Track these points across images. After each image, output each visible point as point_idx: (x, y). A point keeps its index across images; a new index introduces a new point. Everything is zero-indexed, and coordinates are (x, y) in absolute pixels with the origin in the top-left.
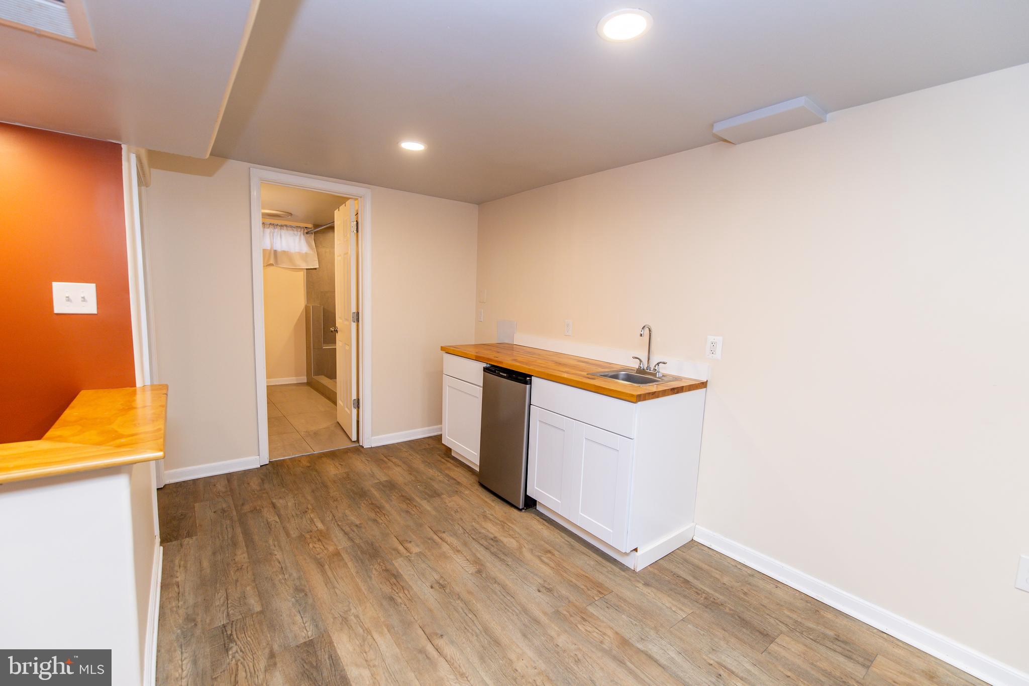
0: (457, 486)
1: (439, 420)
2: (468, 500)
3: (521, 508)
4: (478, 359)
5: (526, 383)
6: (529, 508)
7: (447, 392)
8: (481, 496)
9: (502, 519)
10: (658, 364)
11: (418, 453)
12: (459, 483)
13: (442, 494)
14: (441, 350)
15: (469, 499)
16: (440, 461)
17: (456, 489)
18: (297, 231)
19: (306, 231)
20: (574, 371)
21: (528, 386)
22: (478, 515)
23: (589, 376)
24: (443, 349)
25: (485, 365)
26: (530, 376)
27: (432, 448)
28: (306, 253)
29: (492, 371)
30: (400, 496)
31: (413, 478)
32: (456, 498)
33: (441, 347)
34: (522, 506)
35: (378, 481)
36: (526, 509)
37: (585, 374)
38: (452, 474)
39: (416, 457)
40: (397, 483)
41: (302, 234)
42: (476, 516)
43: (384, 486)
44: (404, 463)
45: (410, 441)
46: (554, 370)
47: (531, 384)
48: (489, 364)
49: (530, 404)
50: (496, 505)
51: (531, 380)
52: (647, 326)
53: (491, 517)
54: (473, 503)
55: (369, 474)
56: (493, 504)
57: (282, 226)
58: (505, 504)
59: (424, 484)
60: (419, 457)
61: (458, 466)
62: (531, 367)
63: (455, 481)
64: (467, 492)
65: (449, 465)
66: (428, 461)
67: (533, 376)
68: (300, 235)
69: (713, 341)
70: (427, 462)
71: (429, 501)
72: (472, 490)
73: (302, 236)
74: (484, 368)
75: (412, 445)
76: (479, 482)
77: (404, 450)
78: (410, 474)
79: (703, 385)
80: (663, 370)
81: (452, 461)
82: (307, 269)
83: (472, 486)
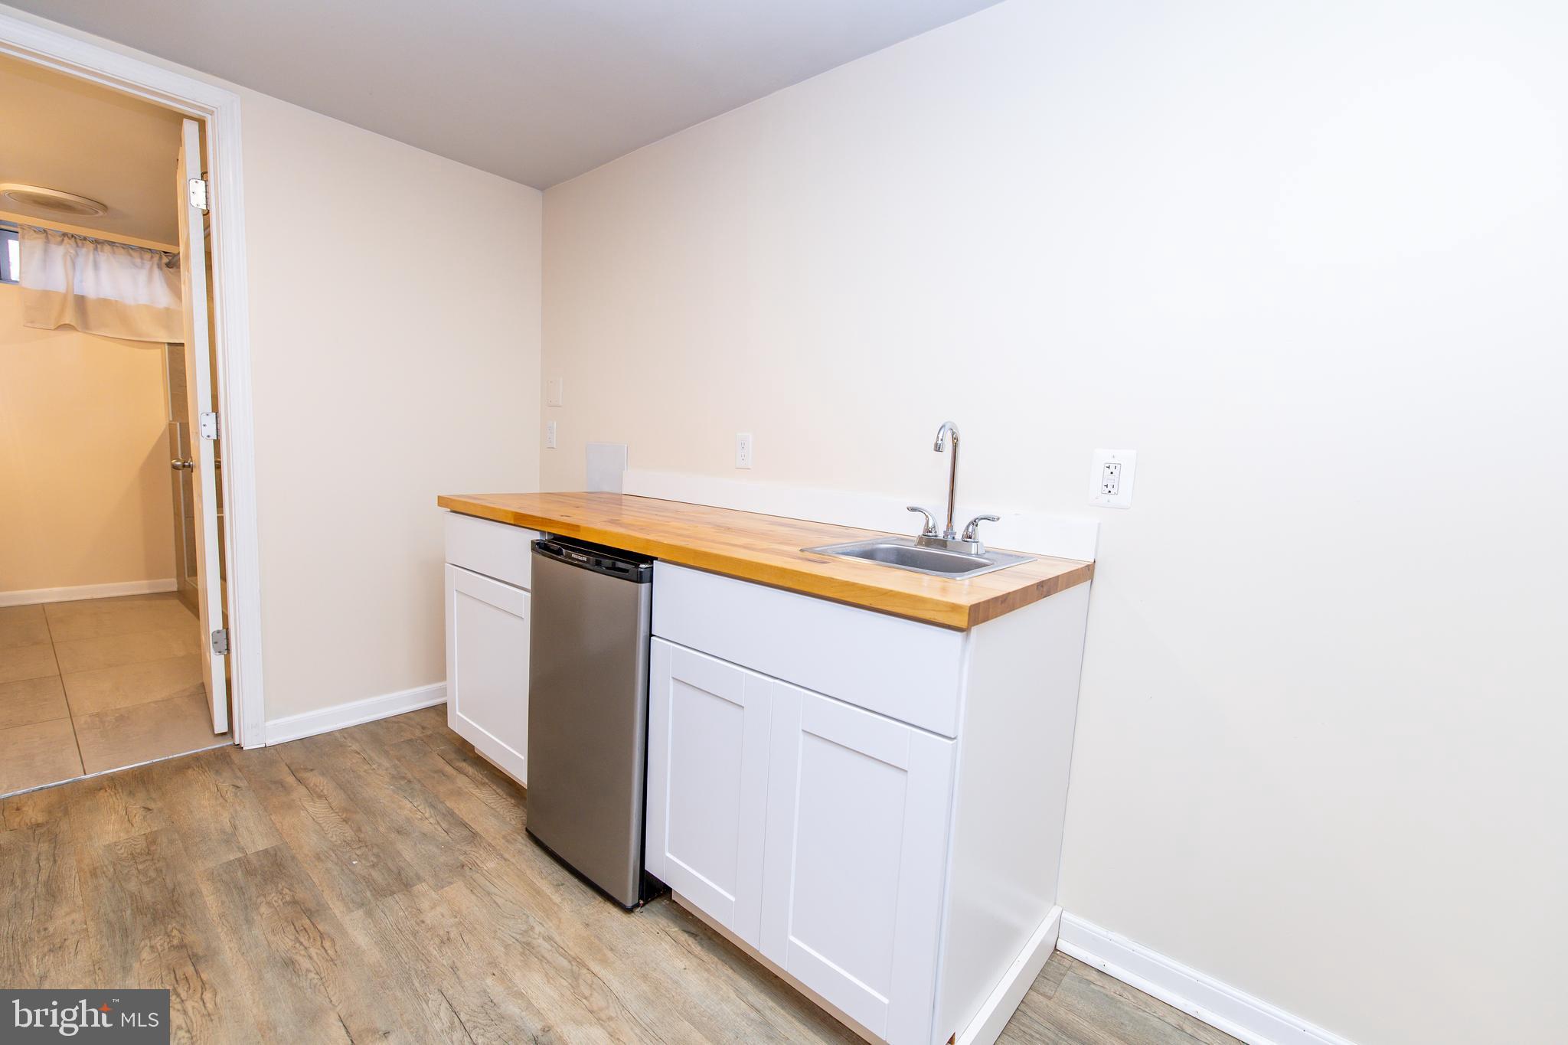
0: (467, 848)
1: (438, 669)
2: (489, 894)
3: (629, 904)
4: (520, 521)
5: (639, 579)
6: (652, 900)
7: (454, 605)
8: (528, 872)
9: (575, 951)
10: (974, 523)
11: (386, 753)
12: (473, 837)
13: (420, 879)
14: (439, 505)
15: (493, 889)
16: (441, 772)
17: (461, 858)
18: (142, 258)
19: (165, 260)
20: (765, 545)
21: (644, 587)
22: (507, 946)
23: (807, 555)
24: (443, 501)
25: (537, 536)
26: (650, 559)
27: (430, 736)
28: (167, 309)
29: (552, 551)
30: (289, 903)
31: (349, 834)
32: (458, 891)
33: (439, 497)
34: (633, 898)
35: (240, 855)
36: (644, 905)
37: (796, 550)
38: (463, 809)
39: (380, 765)
40: (293, 858)
41: (155, 267)
42: (499, 951)
43: (250, 872)
44: (341, 786)
45: (377, 723)
46: (713, 541)
47: (651, 581)
48: (549, 533)
49: (651, 635)
50: (563, 899)
51: (652, 567)
52: (947, 427)
53: (544, 946)
54: (500, 901)
55: (223, 832)
56: (556, 898)
57: (97, 242)
58: (590, 893)
59: (375, 850)
60: (386, 763)
61: (484, 784)
62: (652, 537)
63: (466, 832)
64: (491, 865)
65: (462, 781)
66: (409, 776)
67: (656, 559)
68: (151, 268)
69: (1112, 461)
70: (404, 778)
71: (369, 914)
72: (506, 856)
73: (156, 272)
74: (532, 542)
75: (378, 733)
76: (527, 830)
77: (354, 747)
78: (346, 821)
79: (1086, 573)
80: (988, 537)
81: (470, 770)
82: (170, 344)
83: (508, 841)
